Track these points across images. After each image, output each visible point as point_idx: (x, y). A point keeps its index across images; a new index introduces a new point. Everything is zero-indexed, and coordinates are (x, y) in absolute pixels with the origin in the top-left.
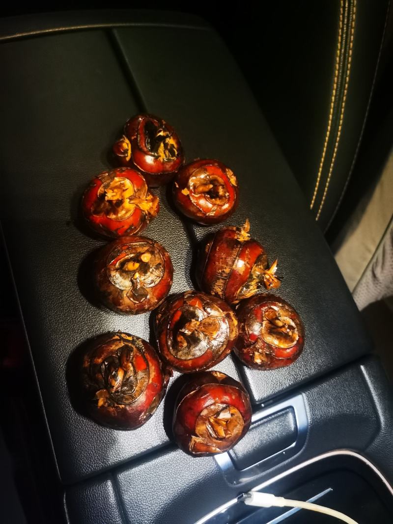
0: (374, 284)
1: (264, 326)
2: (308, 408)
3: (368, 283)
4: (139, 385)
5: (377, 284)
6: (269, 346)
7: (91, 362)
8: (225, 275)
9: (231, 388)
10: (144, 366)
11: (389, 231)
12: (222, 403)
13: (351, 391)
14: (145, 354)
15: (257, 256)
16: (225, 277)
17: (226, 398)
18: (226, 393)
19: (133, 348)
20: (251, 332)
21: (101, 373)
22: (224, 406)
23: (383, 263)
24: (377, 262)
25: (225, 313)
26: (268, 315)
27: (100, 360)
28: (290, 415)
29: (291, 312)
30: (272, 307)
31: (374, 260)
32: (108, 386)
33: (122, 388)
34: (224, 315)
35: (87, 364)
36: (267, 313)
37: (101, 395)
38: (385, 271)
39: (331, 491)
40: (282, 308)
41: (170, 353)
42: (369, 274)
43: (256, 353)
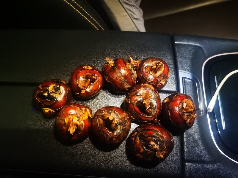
0: (139, 21)
1: (152, 74)
2: (185, 71)
3: (138, 23)
4: (159, 137)
5: (140, 20)
6: (161, 75)
7: (141, 154)
8: (124, 81)
9: (175, 98)
10: (152, 132)
11: (122, 3)
12: (180, 104)
13: (184, 52)
14: (146, 129)
15: (123, 63)
16: (125, 80)
17: (178, 102)
18: (176, 101)
19: (141, 133)
20: (152, 81)
21: (148, 151)
22: (181, 104)
23: (133, 13)
24: (132, 15)
25: (142, 87)
26: (148, 70)
27: (142, 150)
28: (186, 80)
29: (150, 60)
30: (145, 66)
31: (131, 16)
32: (155, 150)
33: (158, 145)
34: (143, 89)
35: (141, 156)
36: (147, 70)
37: (158, 155)
38: (136, 14)
39: (216, 78)
40: (147, 62)
41: (151, 117)
42: (134, 20)
43: (161, 82)
